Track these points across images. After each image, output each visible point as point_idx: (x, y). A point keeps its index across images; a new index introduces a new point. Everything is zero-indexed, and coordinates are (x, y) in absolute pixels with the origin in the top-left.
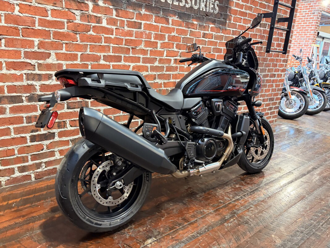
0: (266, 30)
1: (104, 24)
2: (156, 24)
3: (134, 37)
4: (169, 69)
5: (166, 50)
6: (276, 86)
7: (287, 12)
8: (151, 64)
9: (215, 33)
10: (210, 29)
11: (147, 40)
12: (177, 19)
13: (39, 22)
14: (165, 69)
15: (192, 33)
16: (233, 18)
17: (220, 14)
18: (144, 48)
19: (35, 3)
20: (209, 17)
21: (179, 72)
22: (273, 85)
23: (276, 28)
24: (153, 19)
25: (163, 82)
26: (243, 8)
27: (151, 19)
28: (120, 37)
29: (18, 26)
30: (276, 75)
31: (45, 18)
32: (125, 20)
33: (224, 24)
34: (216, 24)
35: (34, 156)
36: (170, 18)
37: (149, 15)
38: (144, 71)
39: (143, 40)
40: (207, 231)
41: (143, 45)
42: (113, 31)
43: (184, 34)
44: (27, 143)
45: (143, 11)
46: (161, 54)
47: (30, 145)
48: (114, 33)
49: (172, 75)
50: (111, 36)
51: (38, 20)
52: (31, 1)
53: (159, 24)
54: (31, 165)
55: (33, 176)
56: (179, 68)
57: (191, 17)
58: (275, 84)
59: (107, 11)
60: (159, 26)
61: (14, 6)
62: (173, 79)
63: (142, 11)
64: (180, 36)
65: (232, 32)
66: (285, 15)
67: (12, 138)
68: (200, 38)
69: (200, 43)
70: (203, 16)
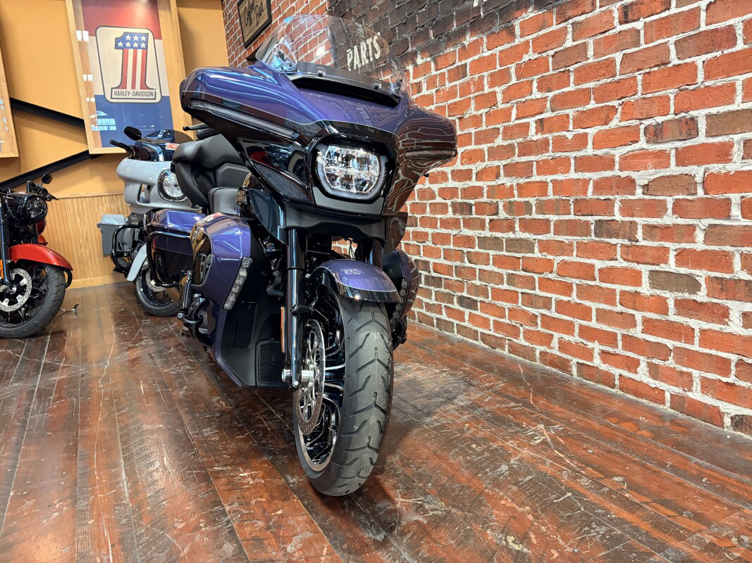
1: (425, 92)
2: (489, 53)
3: (459, 96)
4: (526, 149)
5: (517, 103)
8: (489, 143)
11: (477, 94)
12: (533, 15)
14: (517, 150)
18: (474, 113)
21: (552, 155)
24: (485, 45)
25: (515, 184)
27: (481, 48)
32: (445, 70)
37: (477, 40)
38: (477, 162)
39: (472, 96)
41: (473, 110)
45: (468, 39)
46: (506, 115)
49: (535, 163)
53: (495, 49)
56: (551, 141)
60: (495, 55)
62: (538, 173)
63: (465, 39)
64: (544, 55)
68: (611, 32)
69: (613, 47)
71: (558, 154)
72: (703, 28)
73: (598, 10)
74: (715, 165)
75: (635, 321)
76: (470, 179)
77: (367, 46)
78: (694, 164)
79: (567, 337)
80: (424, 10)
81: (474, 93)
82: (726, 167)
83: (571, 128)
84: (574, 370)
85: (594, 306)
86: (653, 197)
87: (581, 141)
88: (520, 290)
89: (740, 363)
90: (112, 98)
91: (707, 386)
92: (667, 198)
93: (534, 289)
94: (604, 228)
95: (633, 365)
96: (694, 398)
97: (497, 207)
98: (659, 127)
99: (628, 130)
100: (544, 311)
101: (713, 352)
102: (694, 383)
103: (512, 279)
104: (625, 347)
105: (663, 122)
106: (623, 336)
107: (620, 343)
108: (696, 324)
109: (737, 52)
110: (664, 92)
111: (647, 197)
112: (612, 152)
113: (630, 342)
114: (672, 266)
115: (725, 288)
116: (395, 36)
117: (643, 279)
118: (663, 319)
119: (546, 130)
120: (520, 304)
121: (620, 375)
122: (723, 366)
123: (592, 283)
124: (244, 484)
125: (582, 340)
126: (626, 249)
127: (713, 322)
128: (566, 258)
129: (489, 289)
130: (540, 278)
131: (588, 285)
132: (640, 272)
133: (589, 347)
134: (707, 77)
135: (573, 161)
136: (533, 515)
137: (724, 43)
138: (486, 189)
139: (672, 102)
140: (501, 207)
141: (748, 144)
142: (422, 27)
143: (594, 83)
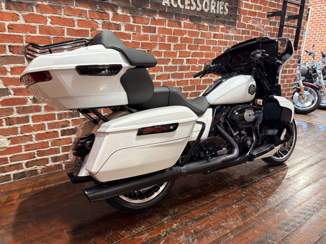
0: (276, 27)
1: (123, 30)
2: (169, 28)
3: (149, 40)
4: (182, 68)
5: (179, 51)
6: (288, 81)
7: (297, 9)
8: (165, 64)
9: (225, 33)
10: (220, 30)
11: (161, 42)
12: (188, 22)
13: (67, 32)
14: (178, 69)
15: (203, 35)
16: (242, 18)
17: (230, 16)
18: (158, 50)
19: (64, 15)
20: (219, 19)
21: (191, 71)
22: (284, 81)
23: (286, 26)
24: (167, 24)
25: (176, 81)
26: (252, 8)
27: (165, 24)
28: (136, 41)
29: (50, 36)
30: (287, 71)
31: (73, 28)
32: (141, 25)
33: (234, 24)
34: (226, 24)
35: (65, 148)
36: (182, 22)
37: (163, 19)
38: (158, 71)
39: (158, 42)
40: (216, 211)
41: (158, 48)
42: (131, 36)
43: (196, 35)
44: (58, 136)
46: (174, 54)
47: (61, 138)
48: (132, 38)
49: (184, 74)
50: (128, 40)
51: (67, 30)
52: (60, 14)
53: (172, 27)
54: (62, 156)
55: (64, 165)
56: (191, 67)
57: (202, 19)
58: (287, 80)
59: (125, 19)
60: (172, 30)
61: (46, 18)
62: (185, 77)
63: (156, 16)
64: (192, 38)
65: (241, 32)
66: (295, 13)
67: (47, 132)
68: (211, 39)
69: (211, 43)
70: (214, 18)
71: (193, 71)
73: (208, 32)
76: (154, 79)
83: (198, 63)
87: (200, 68)
119: (189, 62)
138: (162, 83)
143: (205, 52)
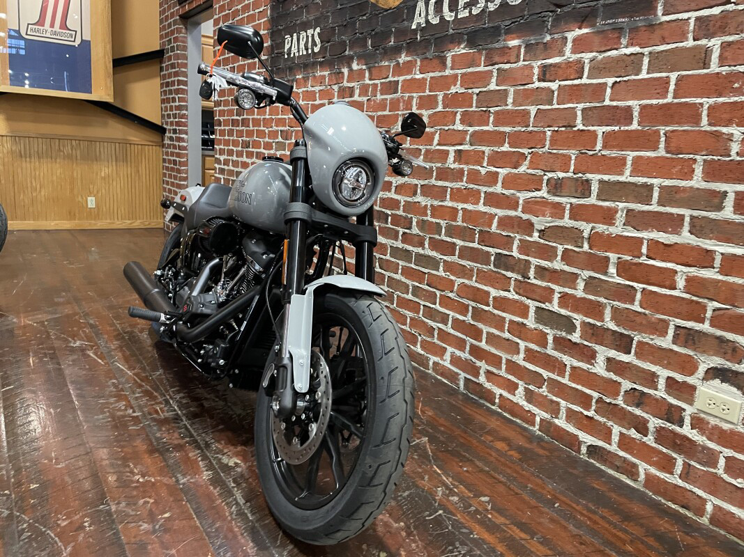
1: (356, 96)
2: (420, 76)
3: (388, 109)
4: (444, 174)
5: (440, 129)
10: (569, 45)
11: (405, 112)
12: (464, 51)
14: (435, 174)
15: (503, 77)
19: (310, 87)
20: (566, 9)
21: (466, 185)
24: (418, 67)
25: (429, 205)
27: (414, 69)
28: (370, 113)
31: (314, 102)
32: (378, 81)
34: (599, 20)
36: (447, 55)
37: (411, 61)
39: (400, 112)
41: (400, 124)
42: (364, 105)
43: (480, 84)
45: (403, 58)
46: (429, 138)
48: (365, 109)
49: (449, 190)
53: (427, 74)
56: (466, 172)
57: (503, 31)
60: (426, 80)
62: (452, 199)
63: (400, 57)
64: (470, 91)
68: (530, 86)
69: (530, 100)
70: (543, 14)
71: (471, 186)
72: (607, 102)
73: (521, 63)
74: (601, 225)
75: (519, 349)
76: (390, 191)
77: (307, 37)
78: (584, 220)
79: (458, 353)
80: (365, 18)
81: (402, 111)
82: (610, 230)
83: (485, 164)
84: (462, 383)
85: (485, 329)
86: (547, 243)
87: (492, 178)
88: (422, 303)
89: (599, 401)
90: (27, 34)
91: (571, 415)
92: (559, 245)
93: (435, 304)
94: (502, 261)
95: (512, 388)
96: (559, 424)
97: (411, 223)
98: (560, 182)
99: (534, 177)
100: (441, 326)
101: (579, 387)
102: (561, 411)
103: (416, 291)
104: (508, 371)
105: (563, 178)
106: (507, 360)
107: (504, 367)
108: (568, 360)
109: (631, 131)
110: (568, 151)
111: (542, 241)
112: (518, 194)
113: (513, 367)
114: (555, 306)
115: (595, 333)
116: (335, 34)
117: (530, 313)
118: (542, 351)
119: (463, 161)
120: (421, 316)
121: (501, 395)
122: (585, 401)
123: (486, 308)
124: (132, 482)
125: (472, 358)
126: (519, 283)
127: (582, 361)
128: (466, 282)
129: (395, 296)
130: (441, 295)
131: (482, 309)
132: (528, 307)
133: (477, 365)
134: (605, 147)
135: (483, 195)
136: (405, 532)
137: (622, 121)
138: (403, 203)
139: (573, 162)
140: (414, 223)
141: (630, 214)
142: (362, 33)
143: (510, 129)
